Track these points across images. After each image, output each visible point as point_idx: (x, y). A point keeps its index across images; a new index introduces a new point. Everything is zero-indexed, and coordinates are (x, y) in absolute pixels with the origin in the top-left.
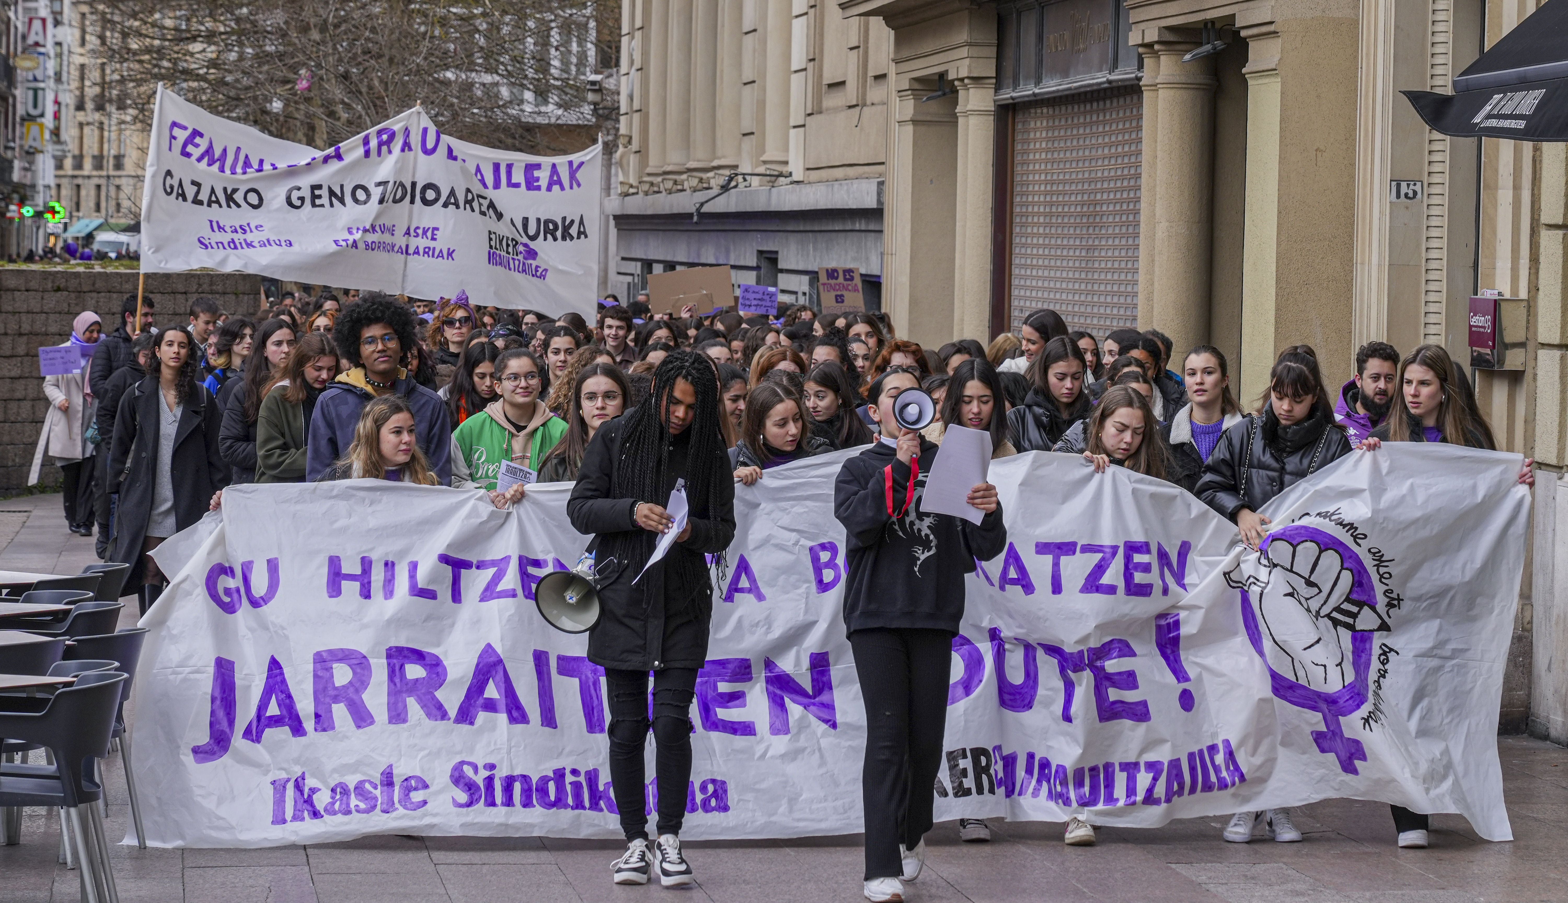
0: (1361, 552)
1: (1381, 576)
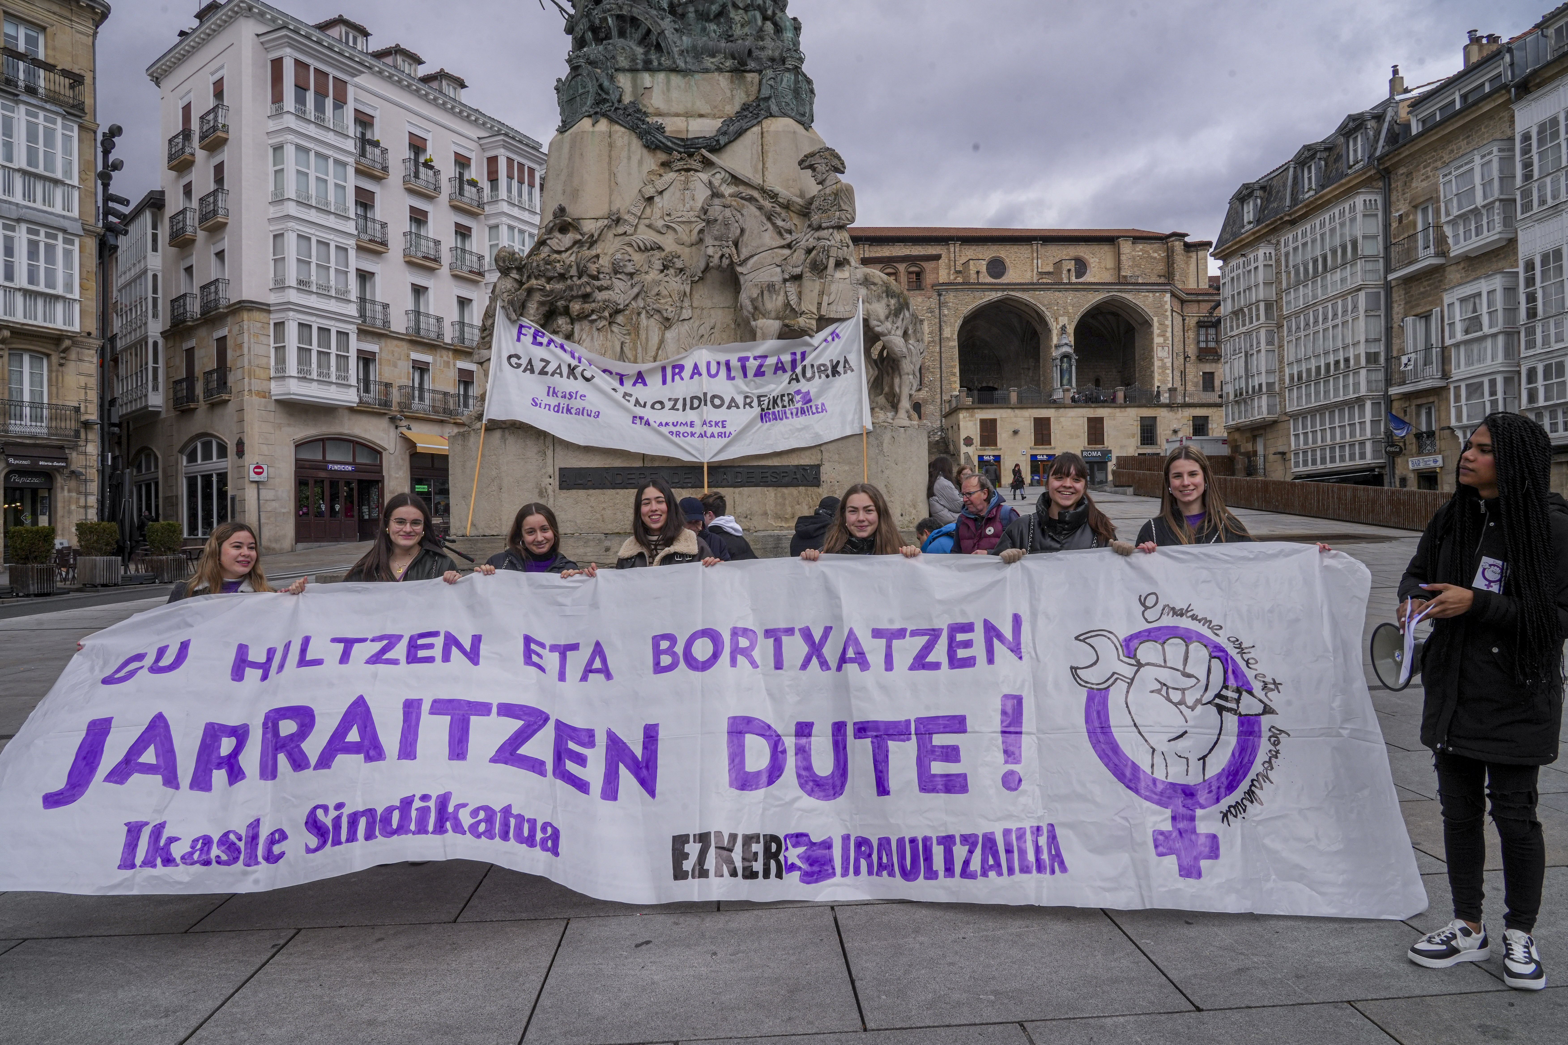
0: (1222, 641)
1: (1248, 663)
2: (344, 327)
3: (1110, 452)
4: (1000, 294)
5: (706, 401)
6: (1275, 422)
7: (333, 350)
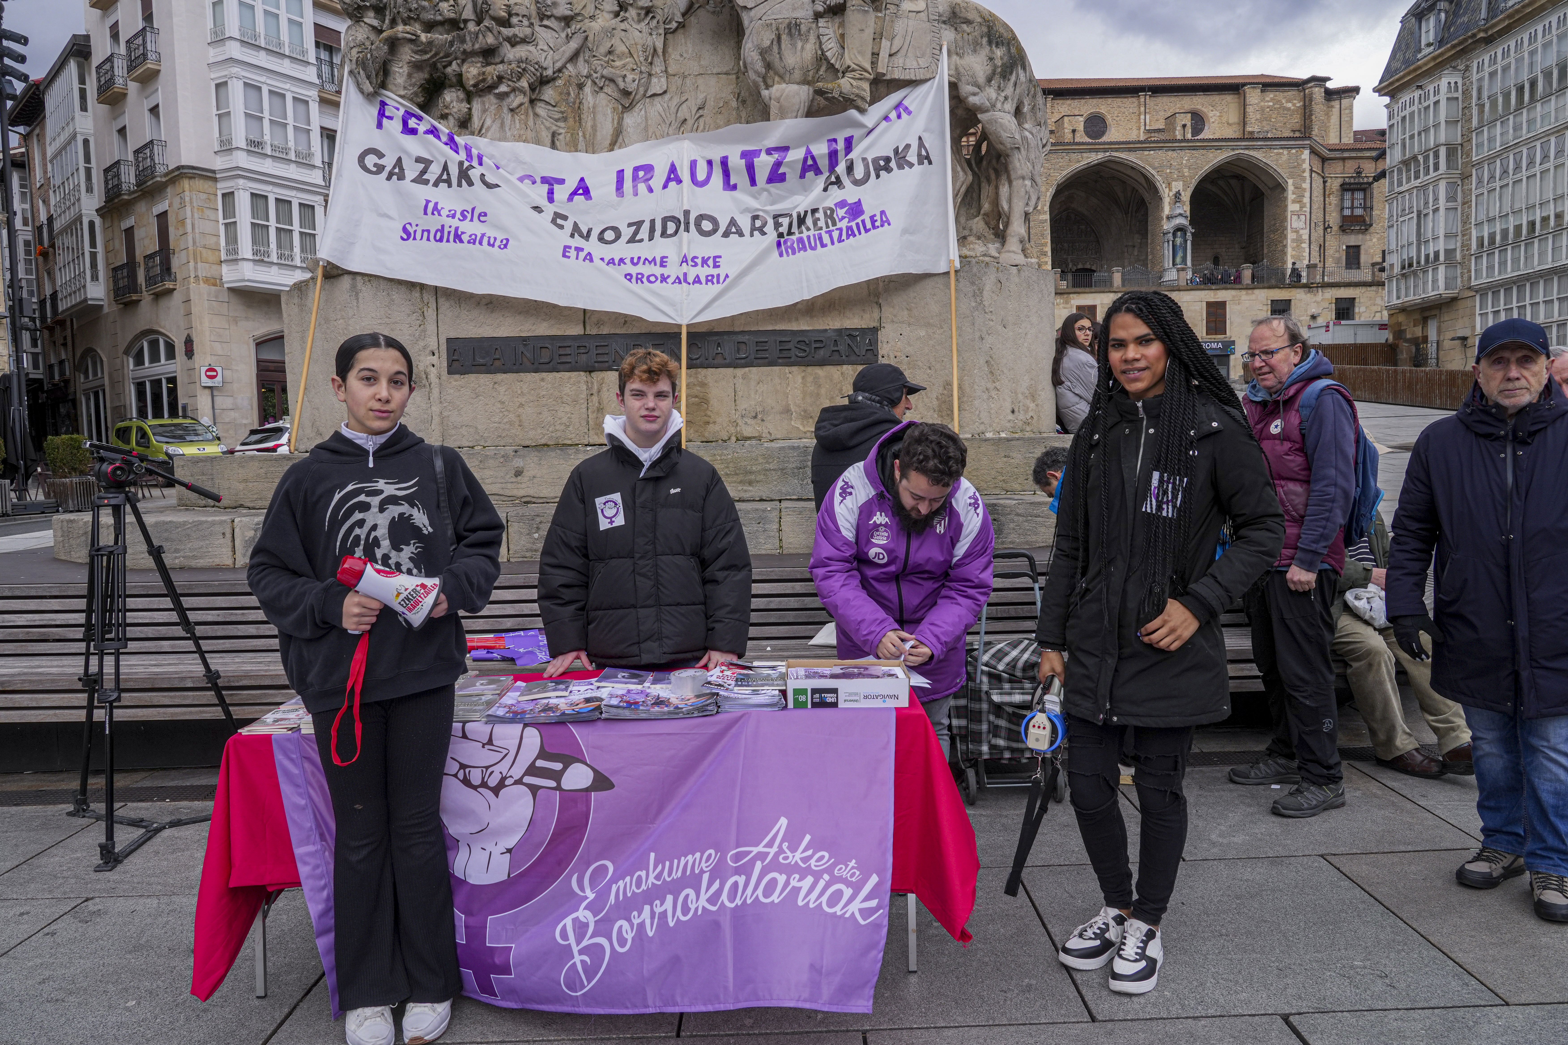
2: (309, 199)
3: (1233, 343)
4: (1100, 155)
5: (687, 224)
6: (1454, 300)
7: (296, 227)
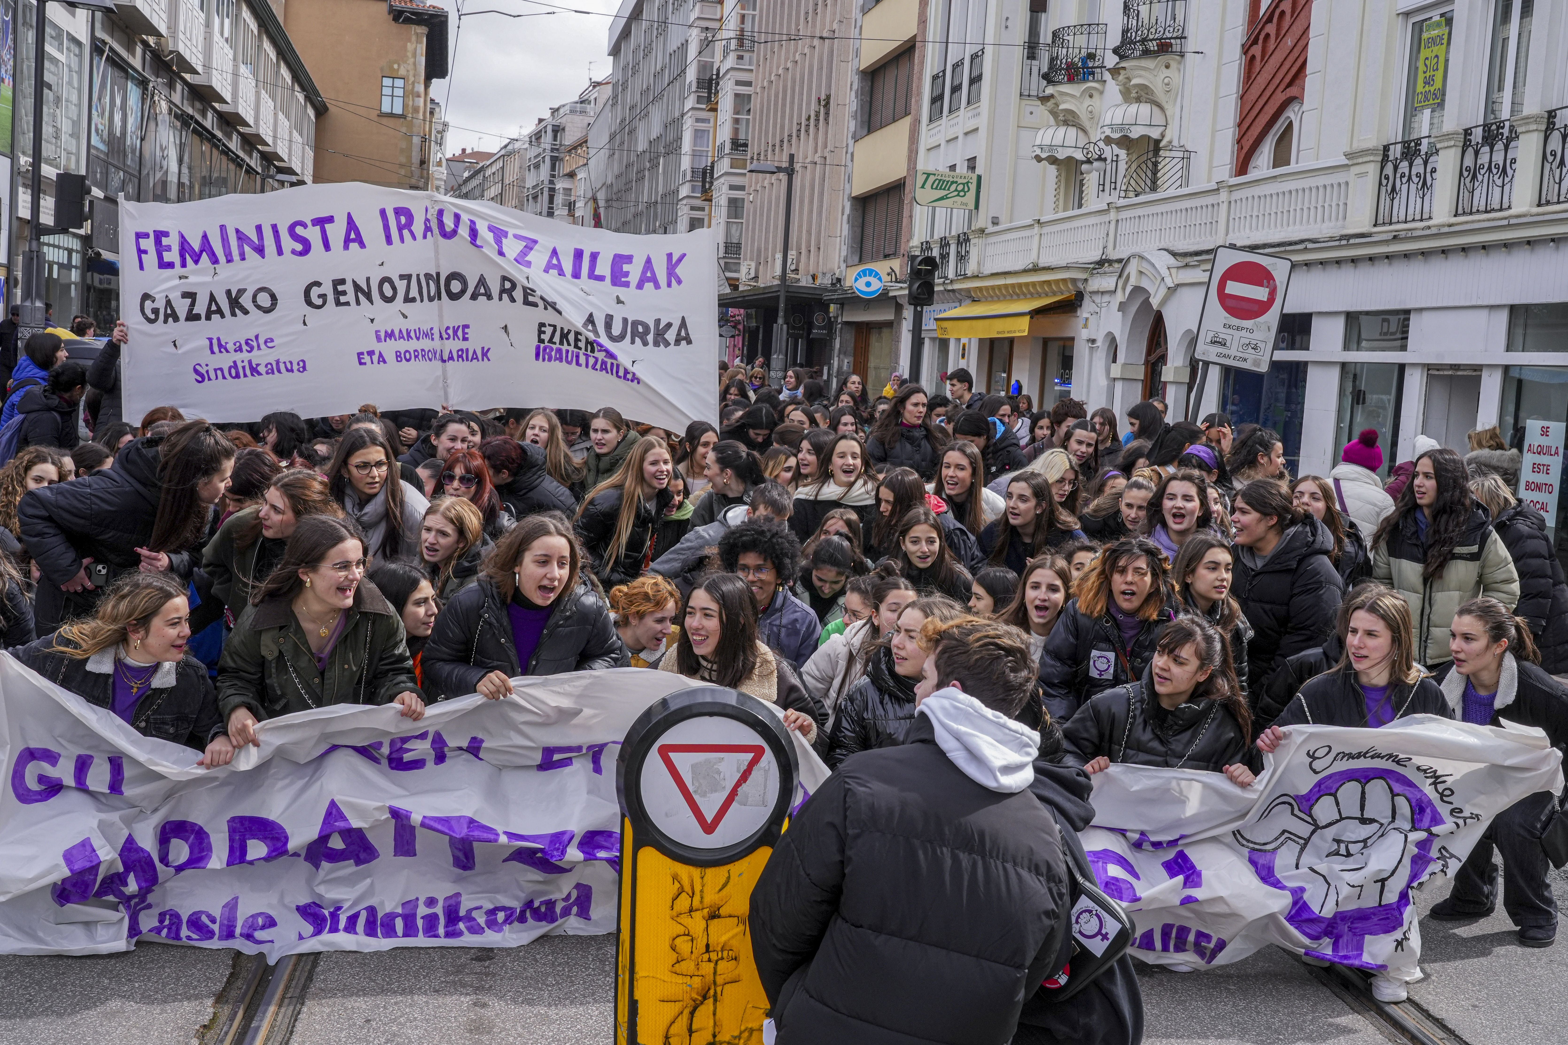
1: (1442, 795)
